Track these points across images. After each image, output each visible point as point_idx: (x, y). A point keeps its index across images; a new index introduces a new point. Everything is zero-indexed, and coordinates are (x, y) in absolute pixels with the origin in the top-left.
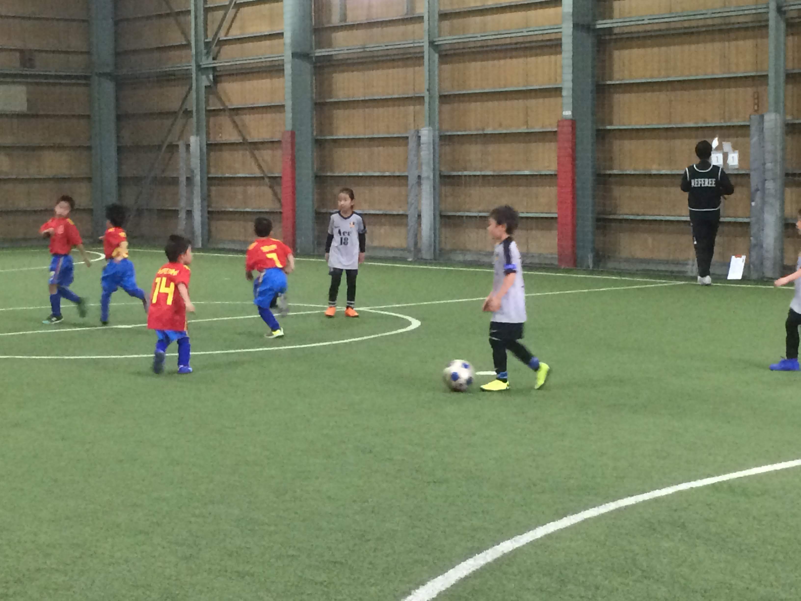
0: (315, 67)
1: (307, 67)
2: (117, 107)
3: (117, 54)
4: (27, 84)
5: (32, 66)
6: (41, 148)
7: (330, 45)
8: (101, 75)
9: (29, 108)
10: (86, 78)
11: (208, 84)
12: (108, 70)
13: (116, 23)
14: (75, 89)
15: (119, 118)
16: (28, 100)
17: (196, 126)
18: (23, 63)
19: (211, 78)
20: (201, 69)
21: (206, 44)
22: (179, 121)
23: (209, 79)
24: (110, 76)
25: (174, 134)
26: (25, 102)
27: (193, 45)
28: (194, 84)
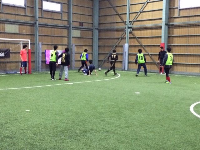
0: (169, 27)
1: (167, 27)
2: (99, 36)
3: (99, 24)
4: (81, 30)
5: (82, 26)
6: (83, 46)
7: (173, 21)
8: (96, 29)
9: (81, 36)
10: (93, 29)
11: (130, 31)
12: (97, 28)
13: (99, 16)
14: (90, 32)
15: (99, 39)
16: (81, 34)
17: (126, 41)
18: (80, 25)
19: (131, 30)
20: (128, 28)
21: (130, 22)
22: (120, 40)
23: (130, 30)
24: (97, 29)
25: (118, 43)
26: (80, 34)
27: (127, 22)
28: (127, 31)
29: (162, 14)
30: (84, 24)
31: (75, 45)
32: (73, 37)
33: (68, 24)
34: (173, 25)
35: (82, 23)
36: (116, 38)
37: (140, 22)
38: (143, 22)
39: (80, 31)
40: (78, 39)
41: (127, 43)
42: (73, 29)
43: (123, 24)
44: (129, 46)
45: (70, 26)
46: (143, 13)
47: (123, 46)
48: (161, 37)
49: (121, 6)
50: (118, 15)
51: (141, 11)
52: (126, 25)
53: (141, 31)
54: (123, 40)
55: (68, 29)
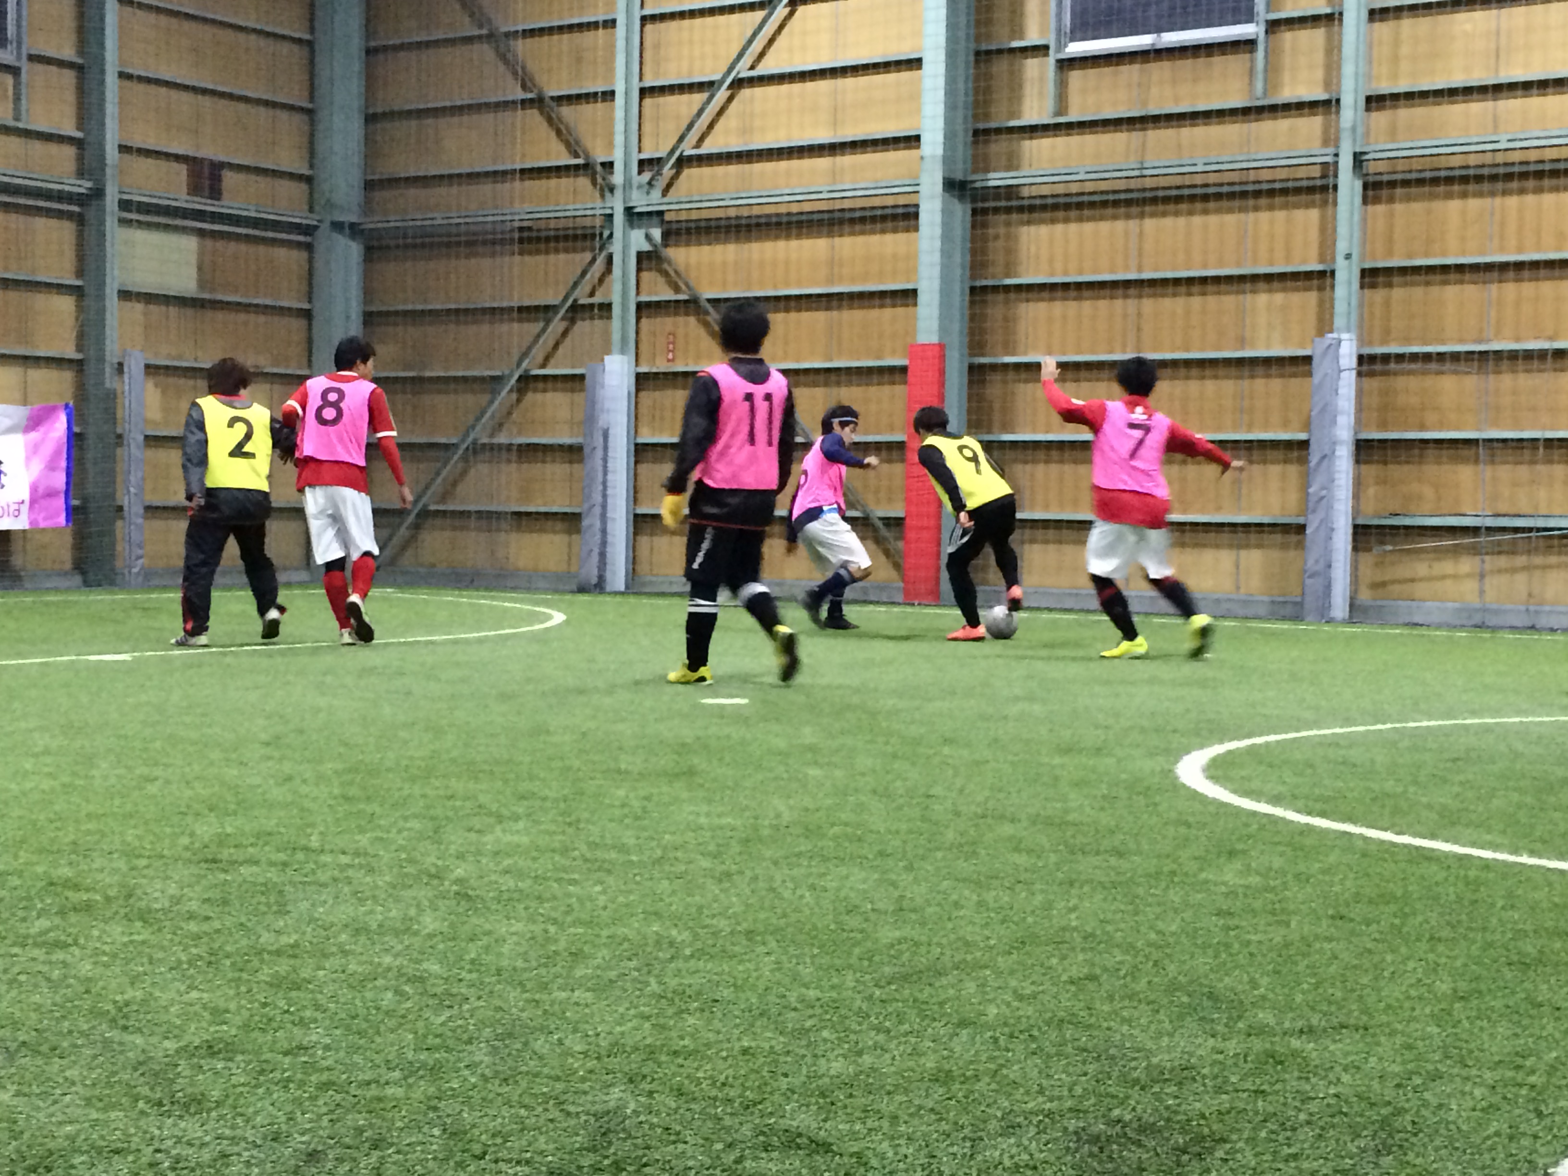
0: (974, 212)
1: (961, 211)
2: (368, 292)
3: (369, 185)
4: (201, 233)
5: (217, 193)
7: (1012, 163)
8: (337, 226)
9: (201, 287)
10: (308, 229)
11: (646, 247)
12: (351, 218)
13: (370, 119)
14: (281, 253)
16: (200, 268)
17: (616, 336)
18: (194, 189)
19: (657, 233)
20: (632, 216)
21: (641, 163)
22: (557, 325)
23: (648, 237)
24: (354, 230)
25: (538, 352)
26: (193, 272)
27: (618, 167)
28: (616, 248)
29: (915, 97)
30: (229, 179)
31: (151, 369)
32: (125, 295)
33: (81, 173)
34: (1011, 191)
35: (216, 169)
36: (528, 312)
37: (733, 169)
38: (758, 167)
39: (190, 243)
40: (173, 311)
41: (623, 352)
42: (123, 222)
43: (583, 182)
44: (642, 381)
45: (98, 193)
46: (758, 92)
47: (582, 377)
48: (909, 296)
49: (561, 29)
50: (538, 102)
51: (743, 70)
52: (612, 189)
53: (746, 246)
54: (583, 327)
55: (80, 220)
